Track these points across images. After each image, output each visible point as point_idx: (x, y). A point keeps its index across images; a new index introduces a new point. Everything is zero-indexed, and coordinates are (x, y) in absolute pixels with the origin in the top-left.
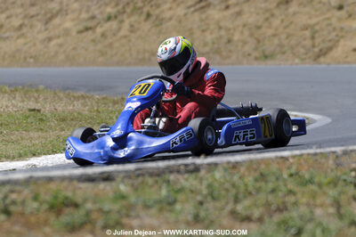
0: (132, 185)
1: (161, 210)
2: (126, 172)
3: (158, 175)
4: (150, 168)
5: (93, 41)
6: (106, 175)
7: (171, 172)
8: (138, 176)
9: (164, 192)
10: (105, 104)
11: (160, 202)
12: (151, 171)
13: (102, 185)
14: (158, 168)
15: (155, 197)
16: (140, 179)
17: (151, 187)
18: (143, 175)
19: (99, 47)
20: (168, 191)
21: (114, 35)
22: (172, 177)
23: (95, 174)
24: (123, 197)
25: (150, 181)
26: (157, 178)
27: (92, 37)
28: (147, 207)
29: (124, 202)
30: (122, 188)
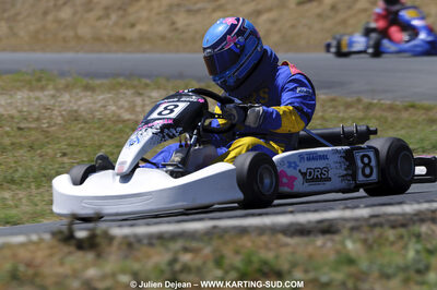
0: (365, 241)
1: (406, 281)
2: (356, 220)
3: (403, 225)
4: (393, 214)
5: (319, 16)
6: (326, 224)
7: (422, 221)
8: (375, 225)
9: (411, 254)
10: (335, 107)
11: (405, 269)
12: (392, 218)
13: (319, 241)
14: (403, 215)
15: (399, 261)
16: (377, 231)
17: (392, 244)
18: (381, 225)
19: (329, 24)
20: (418, 252)
21: (349, 8)
22: (424, 228)
23: (309, 222)
24: (351, 261)
25: (391, 234)
26: (402, 231)
27: (318, 10)
28: (386, 276)
29: (353, 269)
30: (350, 245)
